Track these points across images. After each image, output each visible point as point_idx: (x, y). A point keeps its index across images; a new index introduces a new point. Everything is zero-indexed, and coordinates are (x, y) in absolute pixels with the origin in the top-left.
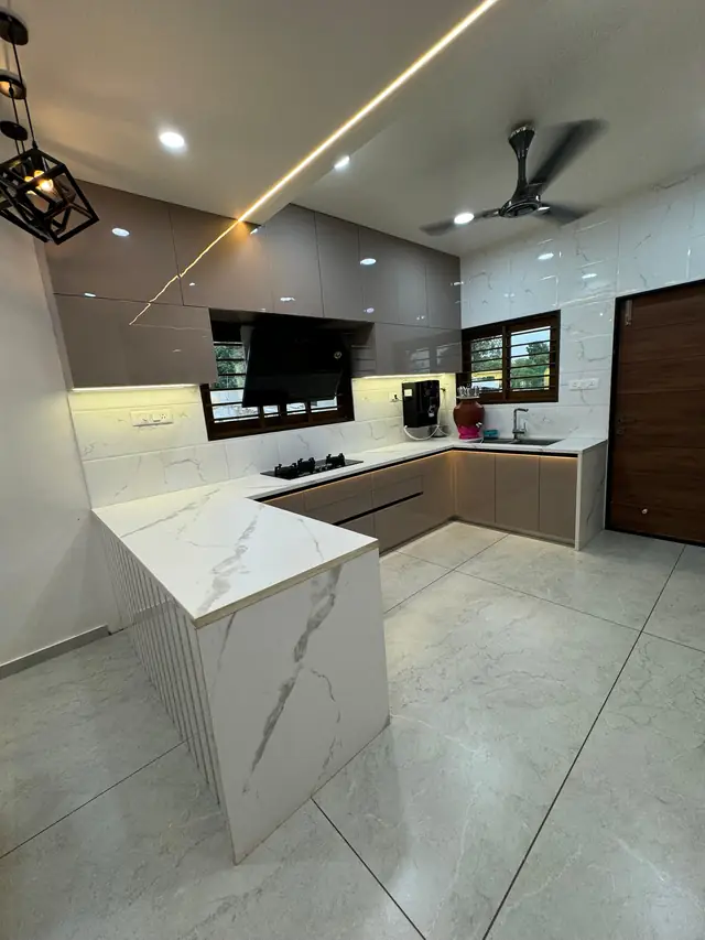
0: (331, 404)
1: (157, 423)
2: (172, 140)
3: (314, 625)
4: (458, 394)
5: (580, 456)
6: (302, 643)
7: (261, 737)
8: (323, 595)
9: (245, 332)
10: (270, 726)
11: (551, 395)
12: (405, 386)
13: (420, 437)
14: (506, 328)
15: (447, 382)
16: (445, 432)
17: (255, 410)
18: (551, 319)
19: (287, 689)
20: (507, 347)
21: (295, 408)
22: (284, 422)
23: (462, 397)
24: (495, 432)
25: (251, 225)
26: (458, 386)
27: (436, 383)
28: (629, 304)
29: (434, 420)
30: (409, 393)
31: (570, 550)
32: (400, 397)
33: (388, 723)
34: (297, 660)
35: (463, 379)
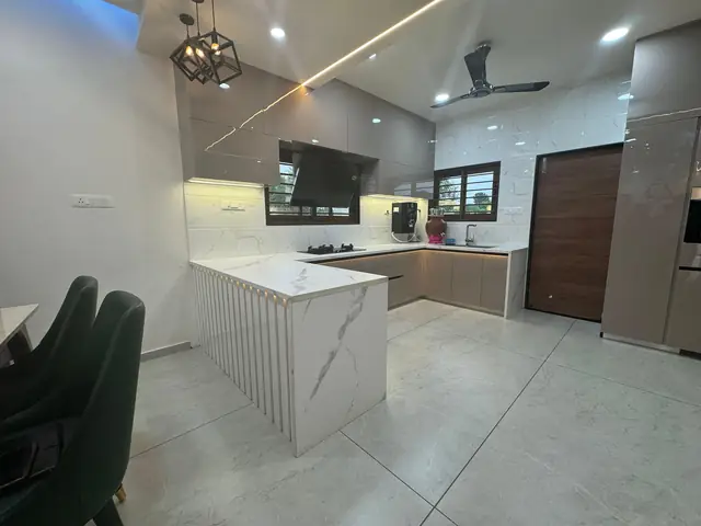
0: (345, 211)
1: (235, 209)
2: (278, 33)
3: (350, 319)
4: (429, 213)
5: (510, 255)
6: (343, 329)
7: (317, 381)
8: (356, 302)
9: (296, 157)
10: (322, 376)
11: (492, 217)
12: (394, 205)
13: (403, 241)
14: (464, 172)
15: (422, 205)
16: (419, 239)
17: (297, 209)
18: (494, 167)
19: (333, 355)
20: (464, 184)
21: (322, 210)
22: (315, 220)
23: (432, 215)
24: (454, 240)
25: (310, 89)
26: (429, 208)
27: (415, 205)
28: (544, 160)
29: (412, 230)
30: (396, 210)
31: (501, 318)
32: (390, 212)
33: (384, 398)
34: (340, 338)
35: (433, 203)
